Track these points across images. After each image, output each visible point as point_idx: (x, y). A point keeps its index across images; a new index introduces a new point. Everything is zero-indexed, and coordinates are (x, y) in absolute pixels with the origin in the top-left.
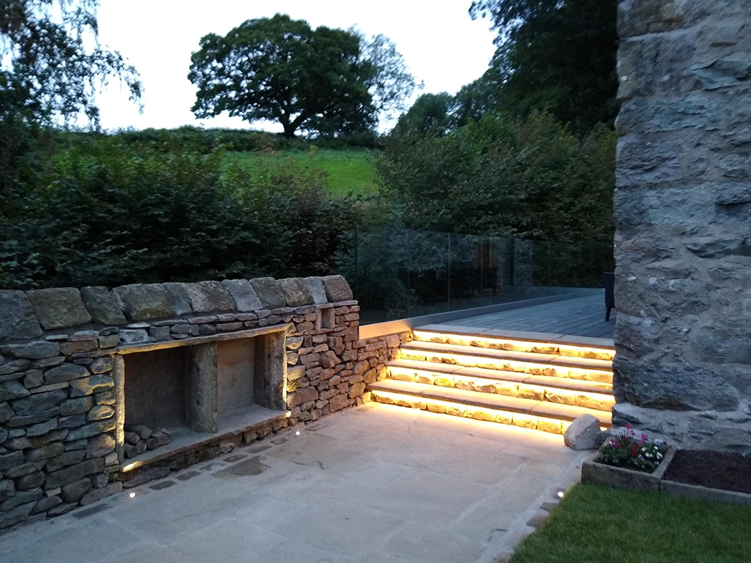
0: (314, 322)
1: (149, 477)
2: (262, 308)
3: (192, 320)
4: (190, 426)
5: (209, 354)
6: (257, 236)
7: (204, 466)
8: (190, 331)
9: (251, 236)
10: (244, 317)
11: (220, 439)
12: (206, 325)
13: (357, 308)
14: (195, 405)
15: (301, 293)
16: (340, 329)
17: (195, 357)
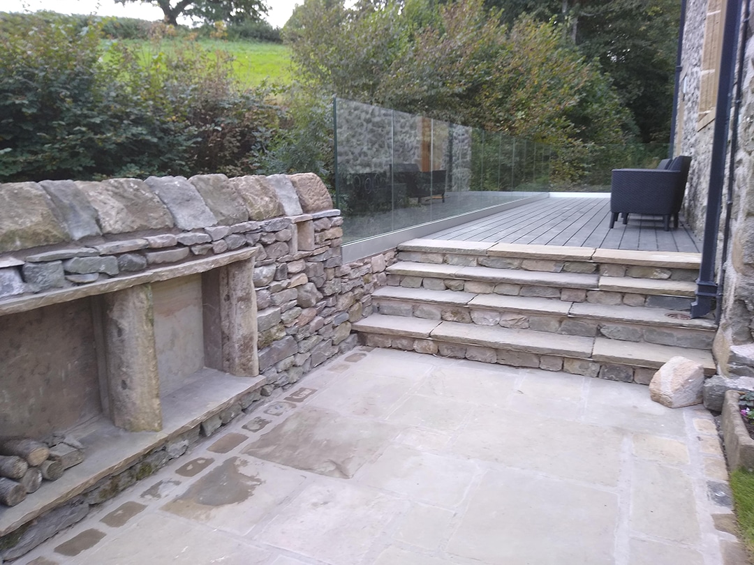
0: (288, 242)
1: (51, 529)
2: (216, 223)
3: (104, 247)
4: (112, 421)
5: (138, 304)
6: (152, 133)
7: (145, 489)
8: (102, 269)
9: (144, 132)
10: (190, 239)
11: (166, 440)
12: (130, 256)
13: (339, 220)
14: (120, 388)
15: (267, 199)
16: (321, 251)
17: (111, 310)
